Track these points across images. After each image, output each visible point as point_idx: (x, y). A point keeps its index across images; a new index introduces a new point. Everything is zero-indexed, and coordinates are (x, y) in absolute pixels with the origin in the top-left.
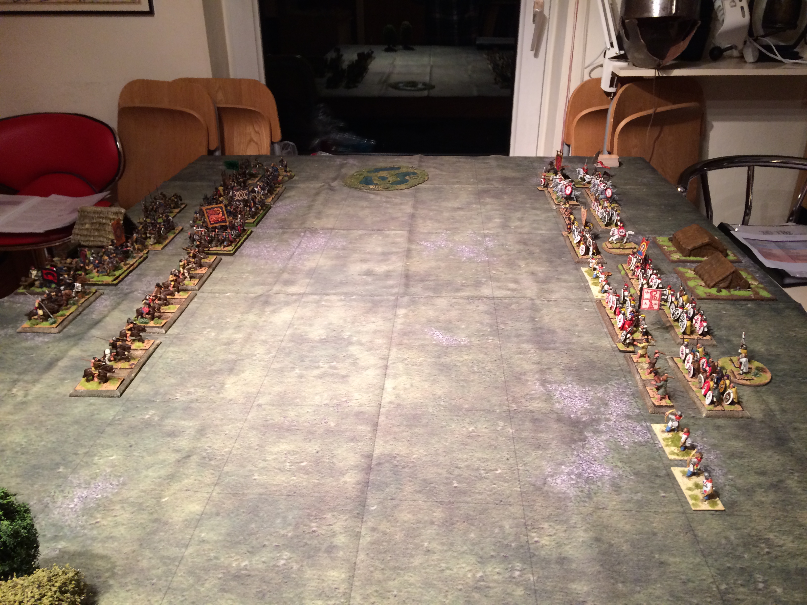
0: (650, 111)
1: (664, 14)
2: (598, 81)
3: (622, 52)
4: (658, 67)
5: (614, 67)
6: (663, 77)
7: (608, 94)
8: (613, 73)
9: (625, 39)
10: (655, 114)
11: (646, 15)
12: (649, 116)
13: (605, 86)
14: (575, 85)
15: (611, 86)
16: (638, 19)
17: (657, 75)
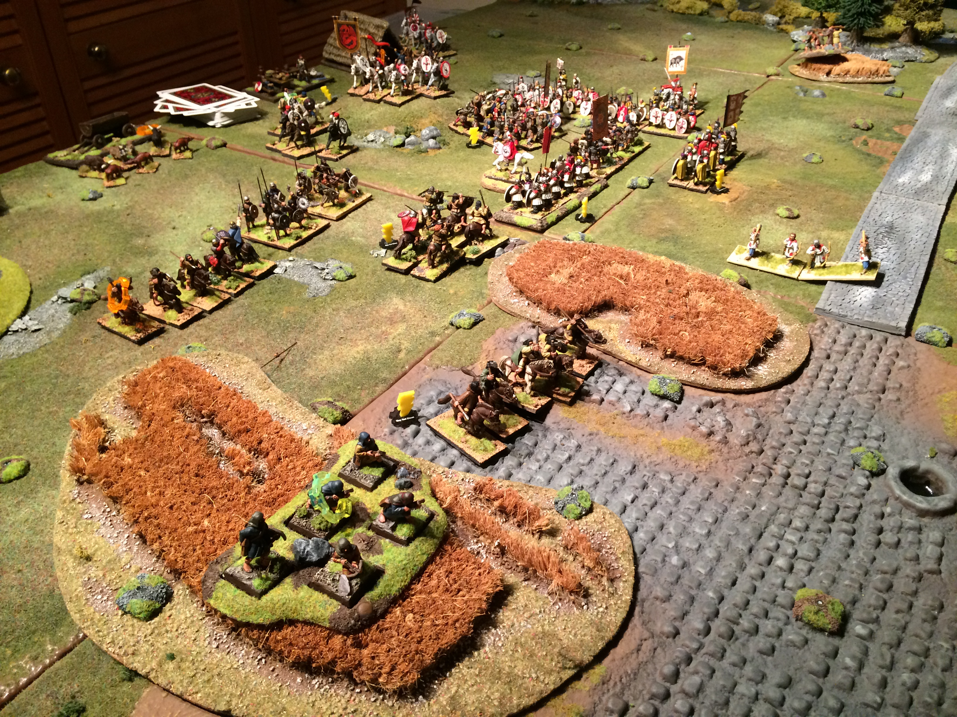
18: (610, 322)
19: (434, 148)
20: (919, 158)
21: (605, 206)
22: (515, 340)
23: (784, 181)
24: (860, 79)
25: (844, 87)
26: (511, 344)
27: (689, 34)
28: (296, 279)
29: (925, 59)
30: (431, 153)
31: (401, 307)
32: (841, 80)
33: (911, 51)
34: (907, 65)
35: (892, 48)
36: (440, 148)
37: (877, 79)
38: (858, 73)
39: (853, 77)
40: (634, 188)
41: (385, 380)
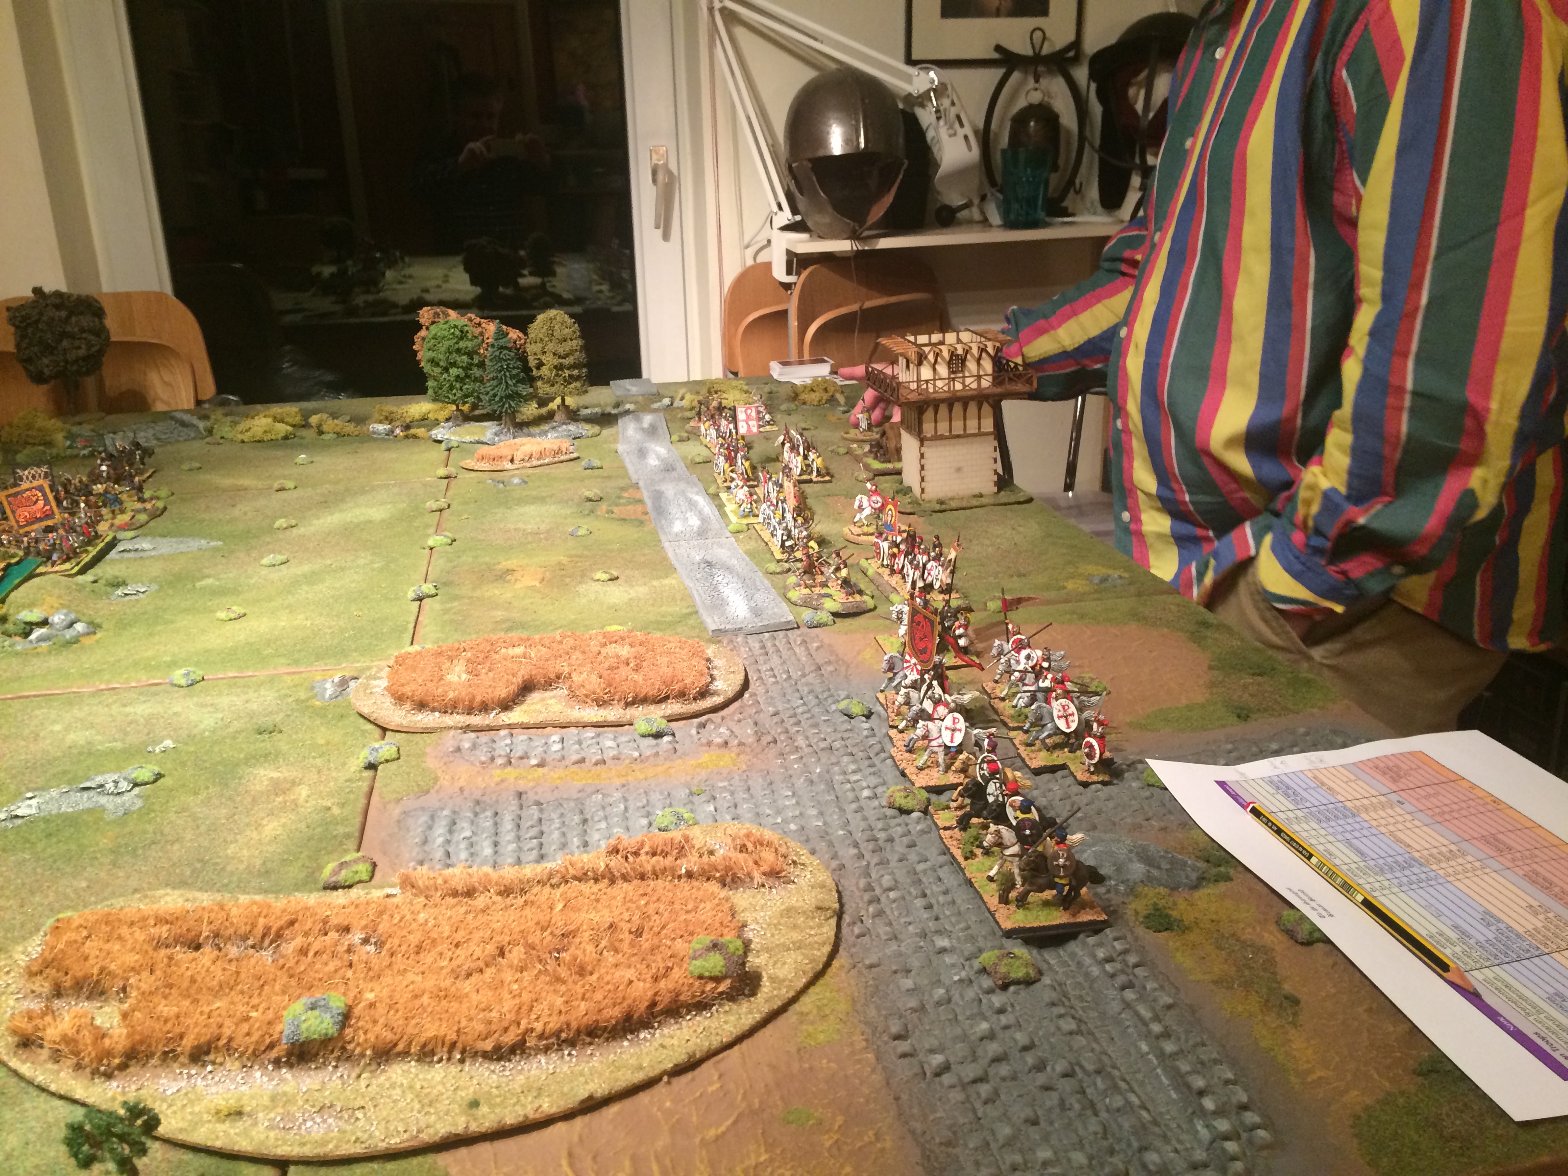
0: (854, 307)
1: (849, 150)
2: (768, 266)
3: (798, 218)
4: (854, 236)
5: (789, 241)
6: (864, 251)
7: (787, 286)
8: (789, 253)
9: (798, 194)
10: (863, 310)
11: (821, 153)
13: (780, 273)
14: (732, 273)
15: (789, 272)
16: (810, 160)
17: (855, 248)
18: (543, 700)
19: (88, 634)
20: (673, 510)
21: (408, 623)
22: (458, 749)
23: (570, 556)
24: (547, 461)
25: (537, 470)
26: (458, 754)
27: (303, 456)
28: (70, 810)
29: (590, 433)
30: (87, 641)
31: (275, 775)
32: (528, 465)
33: (573, 428)
34: (576, 442)
35: (553, 428)
36: (95, 633)
37: (563, 458)
38: (541, 455)
39: (538, 459)
40: (420, 599)
41: (347, 836)
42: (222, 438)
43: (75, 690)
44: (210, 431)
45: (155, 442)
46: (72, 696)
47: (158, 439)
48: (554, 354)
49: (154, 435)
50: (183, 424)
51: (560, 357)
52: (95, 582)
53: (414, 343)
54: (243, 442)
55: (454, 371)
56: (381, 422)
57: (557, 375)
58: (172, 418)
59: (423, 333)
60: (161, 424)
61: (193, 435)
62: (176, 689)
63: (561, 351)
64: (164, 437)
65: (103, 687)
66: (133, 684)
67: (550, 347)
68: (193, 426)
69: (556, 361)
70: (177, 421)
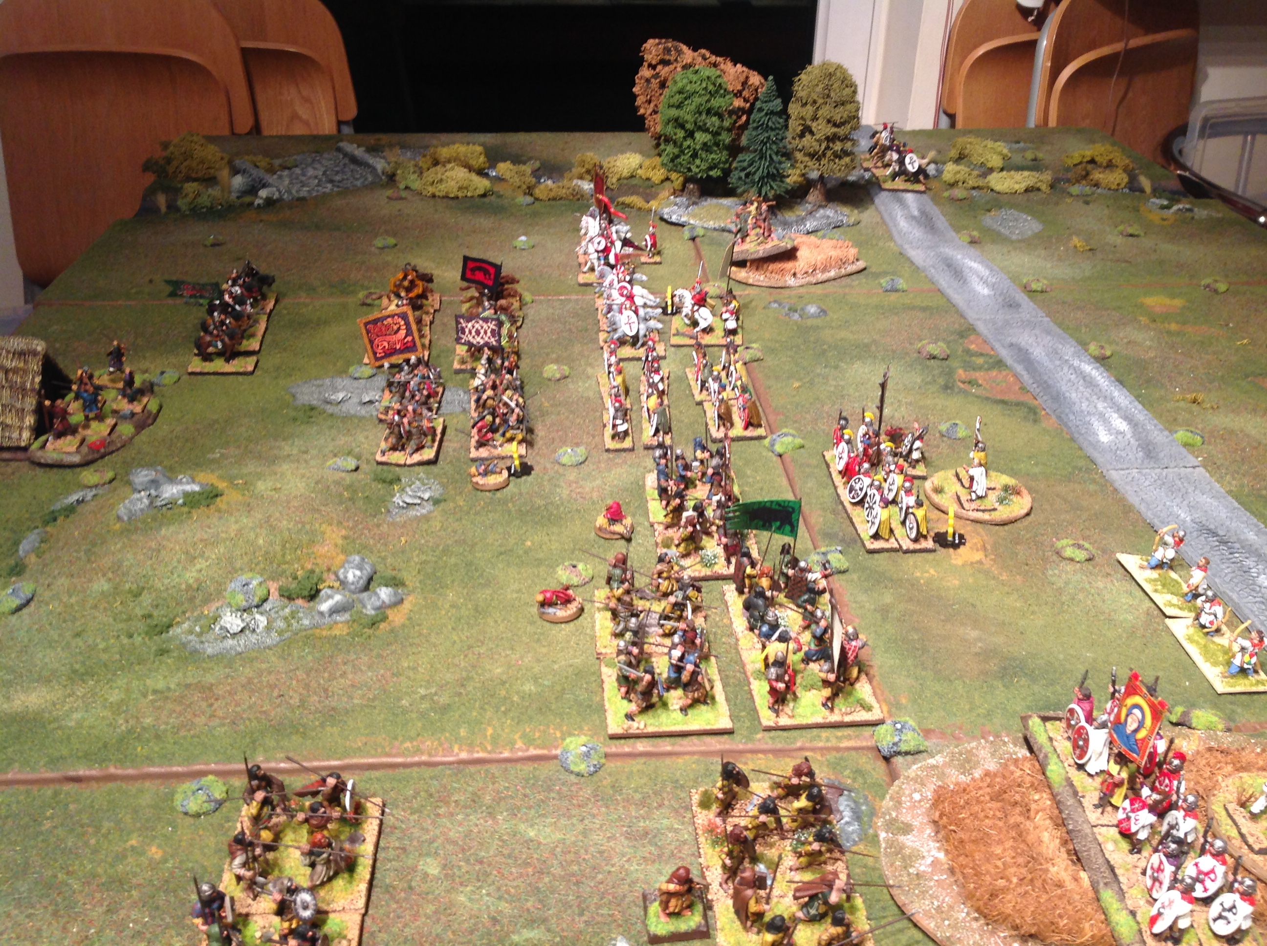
0: (1118, 47)
7: (1028, 12)
10: (1129, 53)
12: (1114, 56)
20: (1072, 394)
25: (825, 289)
27: (523, 238)
29: (851, 221)
30: (396, 619)
32: (813, 279)
33: (831, 212)
35: (810, 213)
37: (850, 269)
38: (826, 266)
39: (825, 271)
42: (407, 188)
43: (424, 758)
44: (391, 178)
45: (329, 186)
46: (428, 772)
47: (331, 181)
48: (829, 121)
49: (324, 173)
50: (354, 160)
51: (835, 125)
52: (357, 469)
53: (634, 84)
54: (434, 196)
55: (701, 137)
56: (581, 178)
57: (827, 148)
58: (339, 150)
59: (645, 72)
60: (326, 155)
61: (370, 179)
62: (573, 778)
63: (837, 118)
64: (338, 178)
65: (464, 755)
66: (506, 754)
67: (825, 112)
68: (367, 165)
69: (831, 130)
70: (346, 155)
